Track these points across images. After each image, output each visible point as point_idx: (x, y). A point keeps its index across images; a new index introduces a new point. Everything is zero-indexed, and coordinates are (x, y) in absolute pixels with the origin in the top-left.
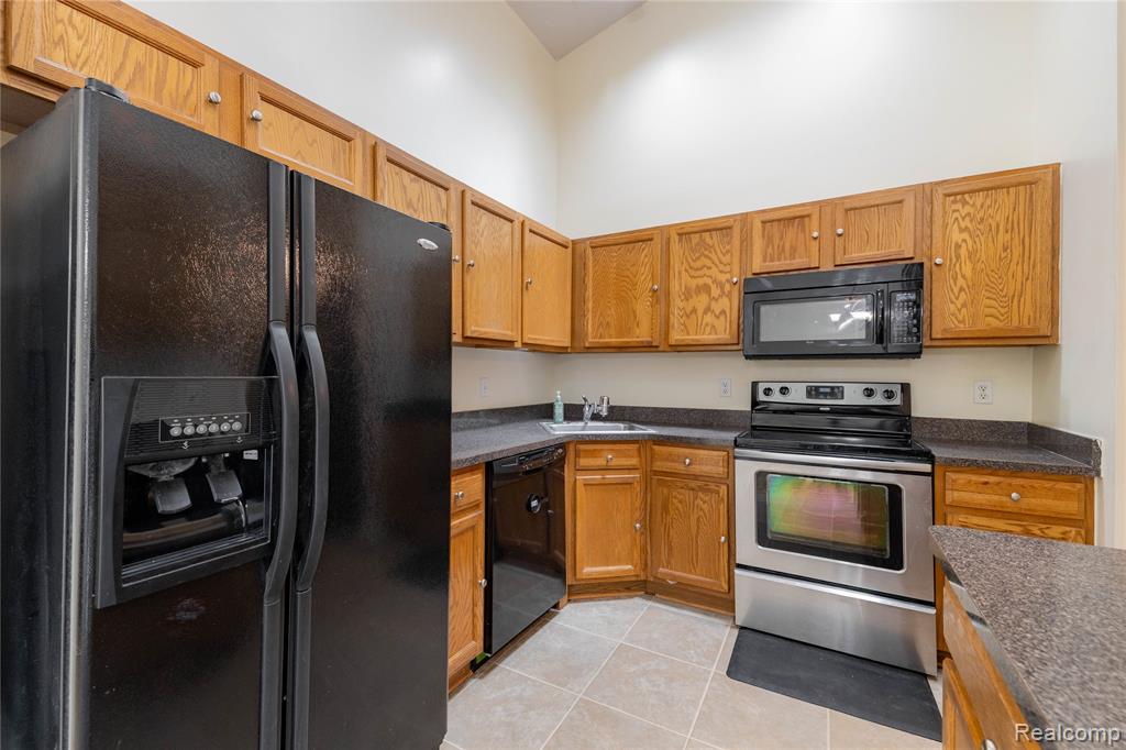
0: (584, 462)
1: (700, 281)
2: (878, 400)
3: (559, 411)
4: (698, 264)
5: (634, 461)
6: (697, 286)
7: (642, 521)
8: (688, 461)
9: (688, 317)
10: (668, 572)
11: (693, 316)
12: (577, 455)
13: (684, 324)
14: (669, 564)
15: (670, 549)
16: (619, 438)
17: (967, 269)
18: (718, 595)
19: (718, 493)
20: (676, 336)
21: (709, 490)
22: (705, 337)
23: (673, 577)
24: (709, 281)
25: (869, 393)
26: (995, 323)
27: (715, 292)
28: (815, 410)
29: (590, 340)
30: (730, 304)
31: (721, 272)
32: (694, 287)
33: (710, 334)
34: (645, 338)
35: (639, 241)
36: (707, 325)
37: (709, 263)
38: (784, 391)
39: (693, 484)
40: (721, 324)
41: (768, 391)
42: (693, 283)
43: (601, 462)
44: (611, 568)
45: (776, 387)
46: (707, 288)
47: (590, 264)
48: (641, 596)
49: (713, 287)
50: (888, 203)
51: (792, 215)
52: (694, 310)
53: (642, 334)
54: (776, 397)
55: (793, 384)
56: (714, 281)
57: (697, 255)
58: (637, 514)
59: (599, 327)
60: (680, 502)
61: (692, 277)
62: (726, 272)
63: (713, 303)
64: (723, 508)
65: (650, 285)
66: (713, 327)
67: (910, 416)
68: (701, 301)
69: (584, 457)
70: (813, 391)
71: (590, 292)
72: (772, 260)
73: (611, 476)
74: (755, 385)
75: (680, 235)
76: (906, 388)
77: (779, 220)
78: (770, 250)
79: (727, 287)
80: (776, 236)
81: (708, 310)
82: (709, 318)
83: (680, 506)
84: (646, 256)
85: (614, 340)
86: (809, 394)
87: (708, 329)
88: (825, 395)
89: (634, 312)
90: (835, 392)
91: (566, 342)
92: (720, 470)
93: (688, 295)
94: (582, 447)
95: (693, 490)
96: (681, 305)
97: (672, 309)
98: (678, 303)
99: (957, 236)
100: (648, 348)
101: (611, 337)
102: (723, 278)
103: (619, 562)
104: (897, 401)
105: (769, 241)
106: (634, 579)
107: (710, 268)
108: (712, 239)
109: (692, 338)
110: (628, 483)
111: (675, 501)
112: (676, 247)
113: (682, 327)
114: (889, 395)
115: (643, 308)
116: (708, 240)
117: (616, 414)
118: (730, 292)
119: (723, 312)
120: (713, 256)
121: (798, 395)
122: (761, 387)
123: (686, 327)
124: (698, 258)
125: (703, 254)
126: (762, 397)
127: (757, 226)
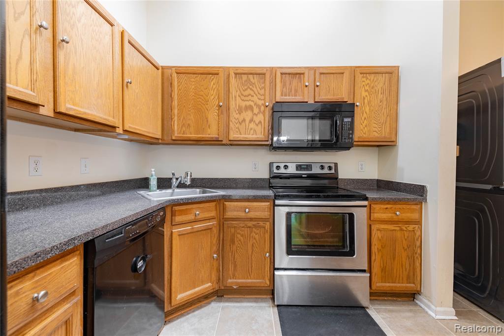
0: (178, 219)
1: (248, 103)
2: (326, 171)
3: (153, 183)
4: (246, 93)
5: (213, 214)
6: (246, 106)
7: (218, 253)
8: (247, 210)
9: (241, 124)
10: (233, 282)
11: (243, 124)
12: (173, 214)
13: (238, 128)
14: (234, 277)
15: (235, 266)
16: (204, 199)
17: (367, 109)
18: (264, 288)
19: (265, 228)
20: (233, 136)
21: (260, 227)
22: (250, 136)
23: (237, 284)
24: (252, 104)
25: (322, 167)
26: (376, 135)
27: (256, 110)
28: (299, 177)
29: (176, 135)
30: (263, 118)
31: (259, 99)
32: (244, 106)
33: (253, 135)
34: (214, 135)
35: (210, 74)
36: (251, 129)
37: (252, 93)
38: (286, 167)
39: (250, 224)
40: (259, 129)
41: (278, 168)
42: (243, 104)
43: (191, 217)
44: (197, 289)
45: (282, 165)
46: (250, 108)
47: (176, 83)
48: (215, 300)
49: (255, 107)
50: (337, 73)
51: (296, 72)
52: (244, 120)
53: (212, 132)
54: (282, 171)
55: (290, 164)
56: (255, 104)
57: (245, 87)
58: (215, 248)
59: (182, 127)
60: (242, 236)
61: (243, 100)
62: (261, 100)
63: (255, 117)
64: (267, 236)
65: (217, 103)
66: (255, 130)
67: (337, 178)
68: (248, 115)
69: (179, 215)
70: (299, 167)
71: (175, 103)
72: (286, 96)
73: (197, 226)
74: (271, 164)
75: (236, 74)
76: (336, 165)
77: (289, 74)
78: (284, 89)
79: (262, 108)
80: (288, 83)
81: (251, 121)
82: (252, 125)
83: (242, 238)
84: (214, 84)
85: (193, 136)
86: (297, 169)
87: (252, 131)
88: (304, 169)
89: (207, 119)
90: (308, 167)
91: (158, 135)
92: (266, 214)
93: (240, 111)
94: (177, 208)
95: (250, 227)
96: (237, 116)
97: (231, 118)
98: (234, 115)
99: (364, 94)
100: (215, 142)
101: (191, 134)
102: (260, 103)
103: (203, 283)
104: (333, 171)
105: (284, 85)
106: (212, 291)
107: (253, 96)
108: (254, 80)
109: (242, 136)
110: (209, 229)
111: (239, 236)
112: (233, 81)
113: (237, 130)
114: (330, 168)
115: (212, 115)
116: (252, 80)
117: (196, 183)
118: (264, 111)
119: (260, 122)
120: (254, 89)
121: (292, 170)
122: (275, 165)
123: (239, 130)
124: (246, 89)
125: (249, 87)
126: (275, 171)
127: (279, 75)
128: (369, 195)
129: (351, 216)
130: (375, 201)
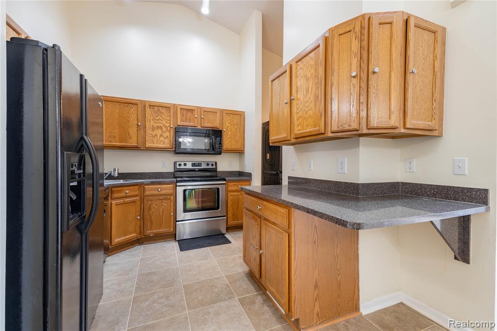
0: (115, 195)
1: (159, 125)
2: (210, 167)
4: (157, 118)
5: (137, 193)
6: (157, 126)
7: (140, 216)
8: (159, 190)
9: (154, 137)
10: (149, 232)
11: (156, 137)
12: (112, 192)
13: (152, 140)
14: (151, 229)
15: (152, 223)
16: (131, 184)
17: (230, 133)
18: (170, 233)
19: (170, 199)
20: (148, 145)
21: (168, 199)
22: (161, 145)
23: (153, 233)
24: (162, 125)
25: (208, 165)
26: (234, 147)
27: (164, 129)
28: (194, 170)
30: (170, 135)
31: (166, 123)
32: (156, 126)
34: (134, 144)
35: (130, 104)
36: (161, 141)
37: (162, 119)
38: (185, 164)
39: (161, 198)
40: (167, 141)
41: (180, 165)
42: (155, 125)
43: (123, 194)
44: (127, 237)
45: (182, 163)
46: (161, 128)
48: (138, 245)
49: (163, 127)
50: (214, 112)
51: (189, 108)
52: (156, 135)
53: (133, 142)
54: (183, 167)
55: (188, 163)
56: (164, 125)
58: (138, 213)
59: (109, 138)
60: (156, 205)
61: (155, 122)
62: (167, 122)
63: (164, 133)
64: (172, 204)
65: (136, 123)
66: (164, 142)
67: (217, 171)
68: (159, 132)
69: (116, 193)
70: (193, 165)
72: (184, 122)
73: (127, 200)
74: (175, 163)
75: (150, 106)
76: (216, 163)
77: (186, 109)
78: (183, 118)
79: (169, 128)
80: (185, 114)
81: (161, 136)
82: (162, 138)
84: (134, 110)
85: (118, 144)
86: (192, 166)
87: (162, 142)
88: (197, 166)
89: (129, 133)
90: (200, 165)
92: (171, 191)
93: (153, 129)
94: (114, 189)
95: (161, 199)
96: (151, 132)
97: (147, 134)
98: (149, 132)
99: (228, 125)
100: (136, 148)
101: (116, 142)
102: (167, 125)
103: (131, 233)
104: (214, 167)
105: (183, 115)
106: (136, 239)
107: (162, 120)
108: (163, 110)
109: (155, 145)
110: (134, 202)
111: (154, 205)
112: (148, 110)
114: (212, 165)
115: (133, 131)
116: (161, 110)
118: (170, 130)
119: (167, 137)
120: (163, 116)
121: (189, 166)
122: (178, 163)
124: (157, 116)
125: (159, 115)
126: (178, 167)
127: (179, 109)
128: (226, 178)
129: (218, 189)
130: (230, 181)
